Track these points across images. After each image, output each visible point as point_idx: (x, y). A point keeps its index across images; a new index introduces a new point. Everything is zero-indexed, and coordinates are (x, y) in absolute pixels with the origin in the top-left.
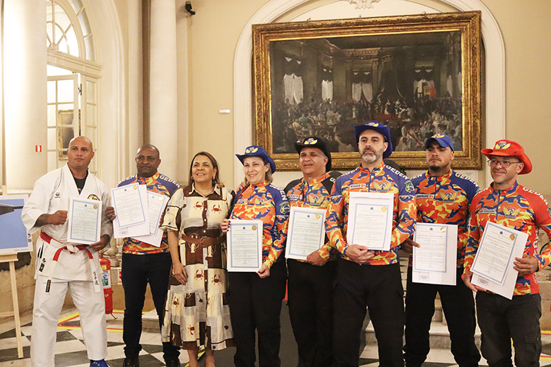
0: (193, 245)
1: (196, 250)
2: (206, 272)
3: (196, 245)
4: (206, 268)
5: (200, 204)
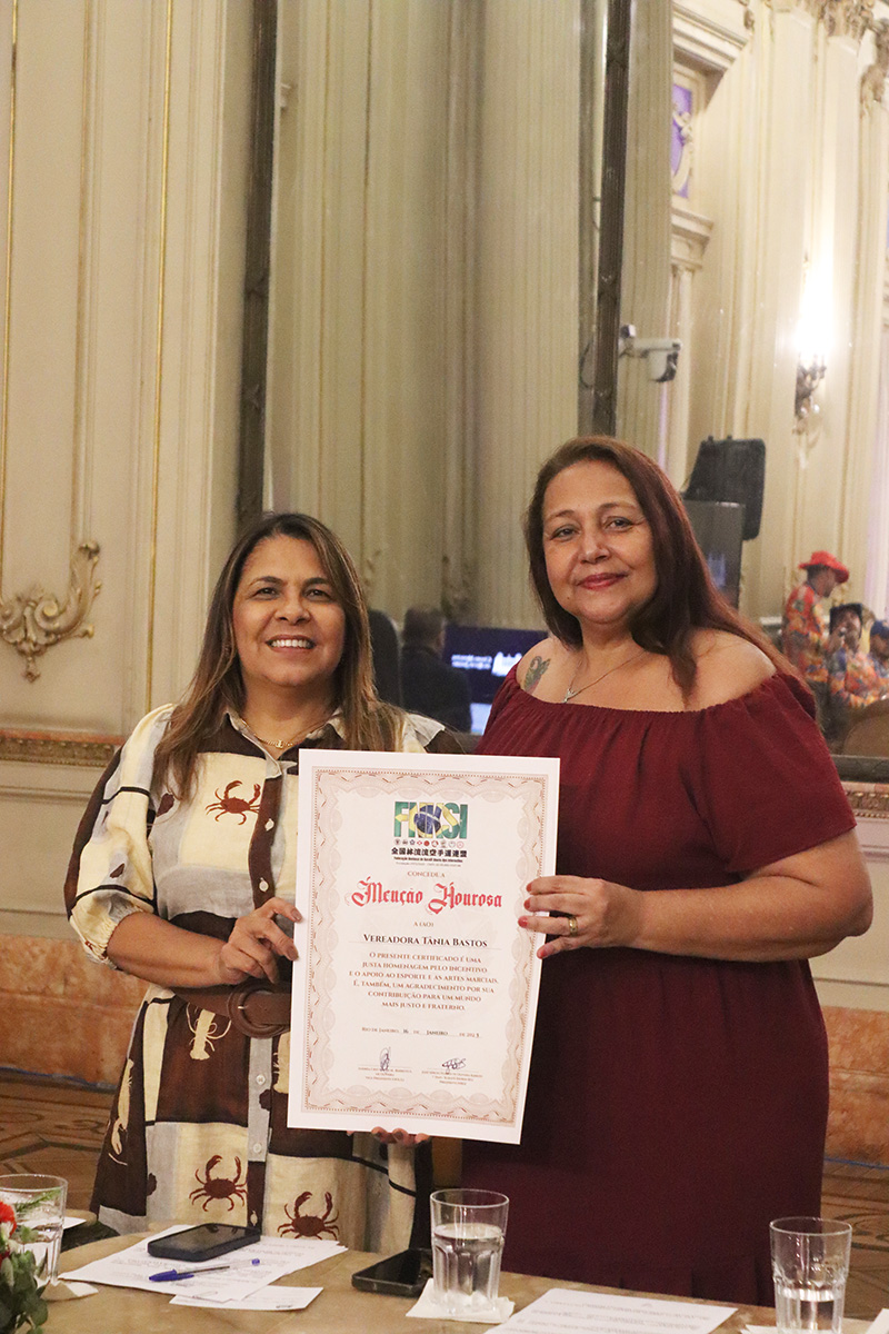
0: (206, 1019)
1: (217, 1048)
2: (257, 1171)
3: (220, 1022)
4: (258, 1150)
5: (244, 793)
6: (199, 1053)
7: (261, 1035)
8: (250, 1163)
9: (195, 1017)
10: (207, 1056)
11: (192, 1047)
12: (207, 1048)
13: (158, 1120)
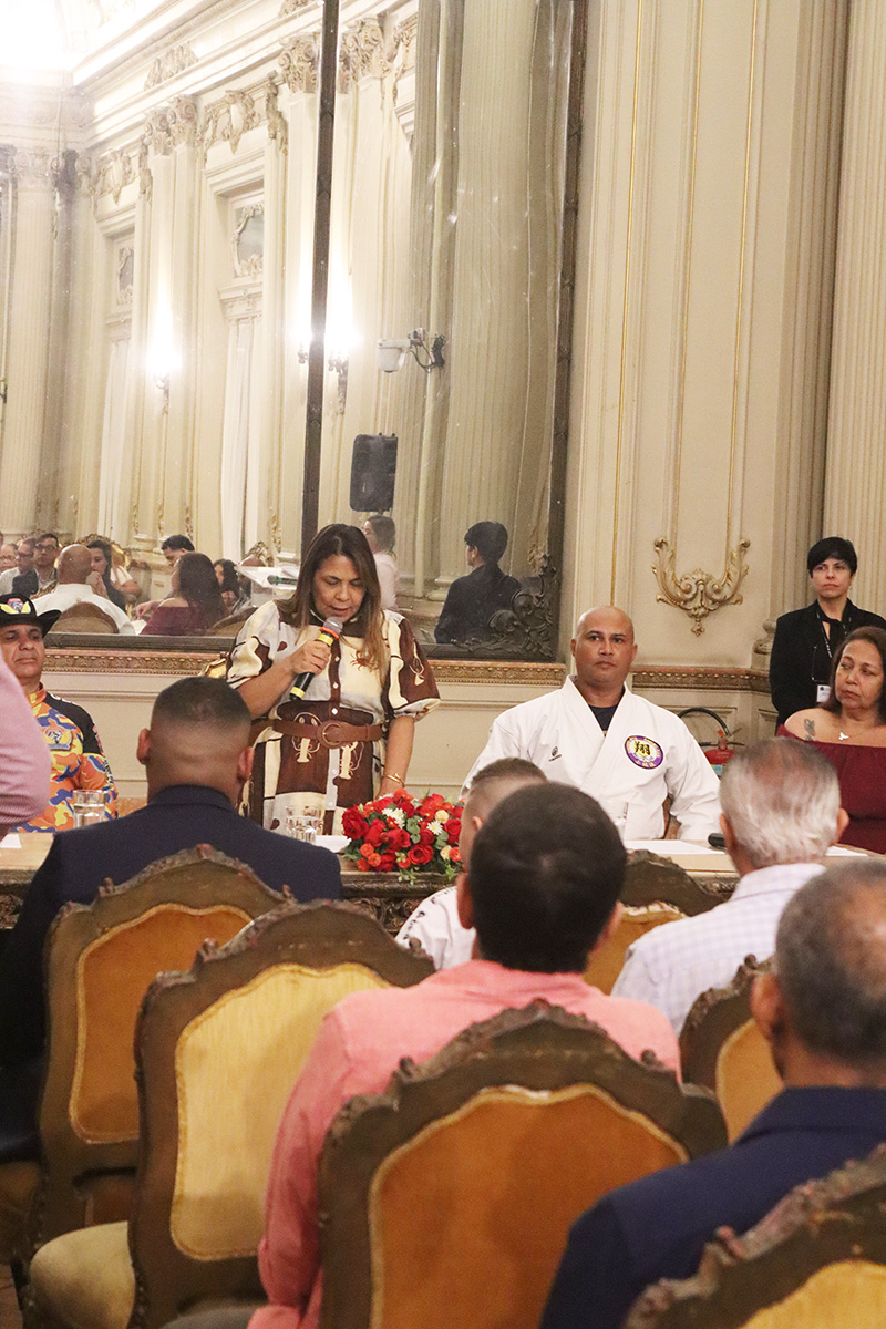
6: (303, 759)
7: (333, 747)
8: (327, 811)
9: (298, 744)
10: (307, 760)
11: (298, 756)
12: (308, 757)
13: (277, 794)
